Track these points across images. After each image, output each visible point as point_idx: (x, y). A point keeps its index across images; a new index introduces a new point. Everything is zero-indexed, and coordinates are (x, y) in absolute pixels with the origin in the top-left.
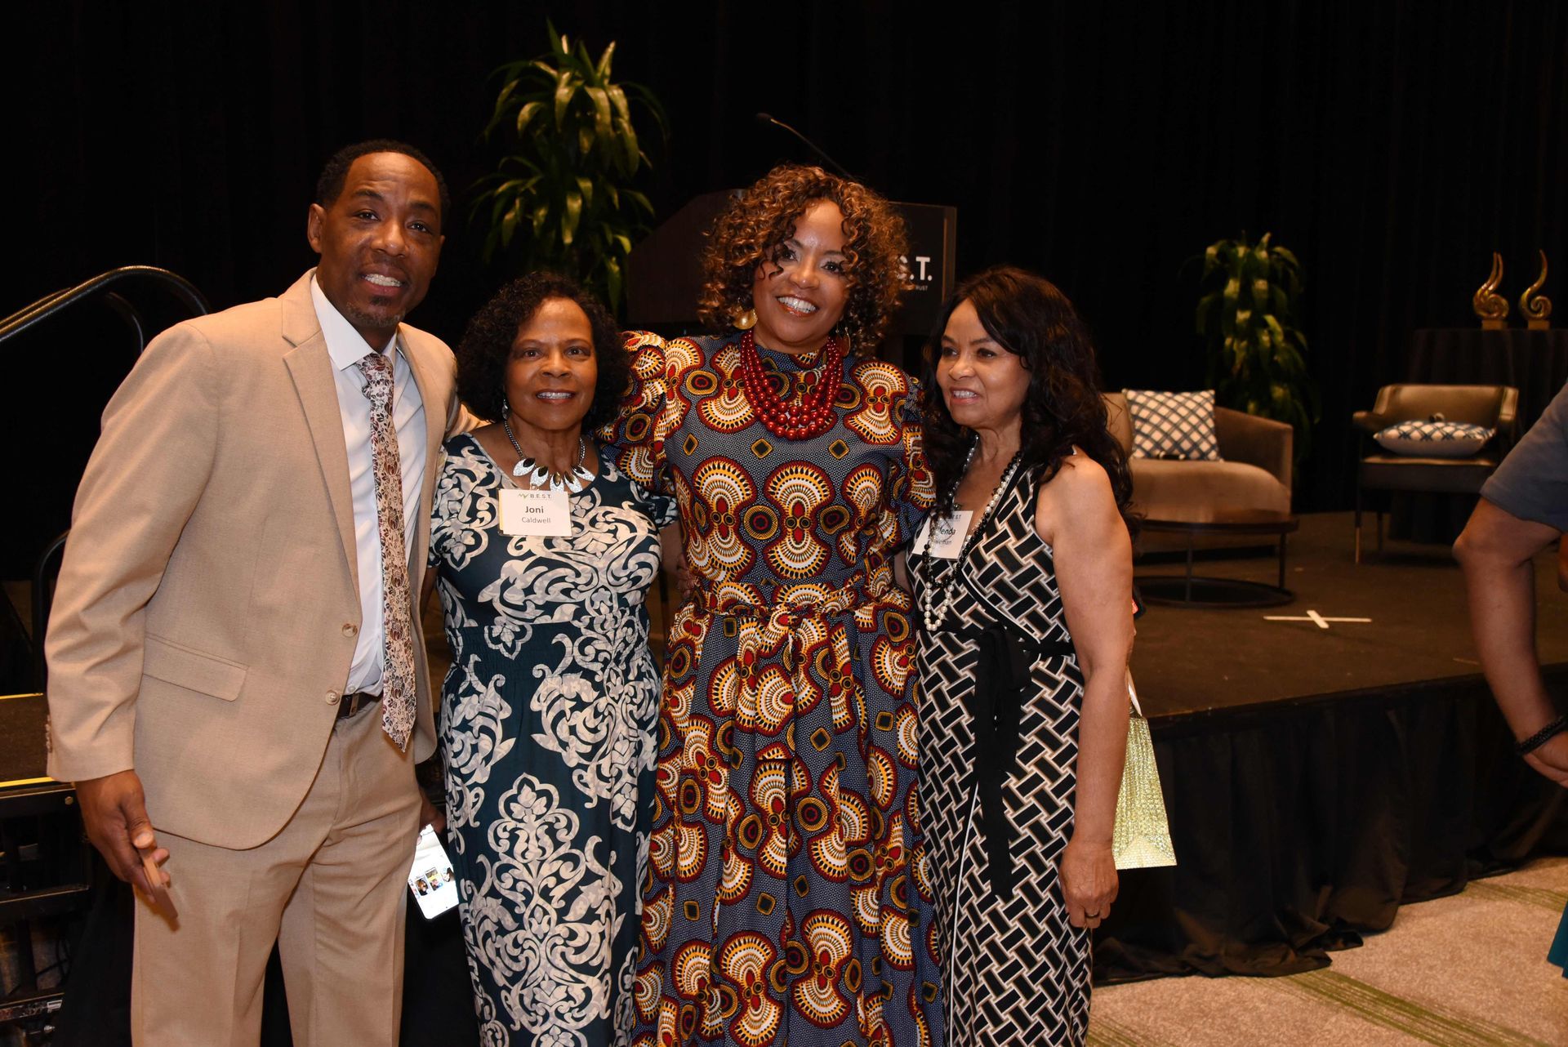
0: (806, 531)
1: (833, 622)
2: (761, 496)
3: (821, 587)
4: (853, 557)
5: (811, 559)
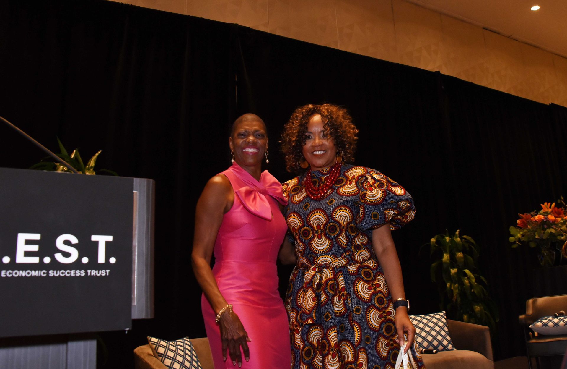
0: (322, 234)
2: (305, 223)
3: (330, 256)
4: (345, 245)
5: (326, 246)
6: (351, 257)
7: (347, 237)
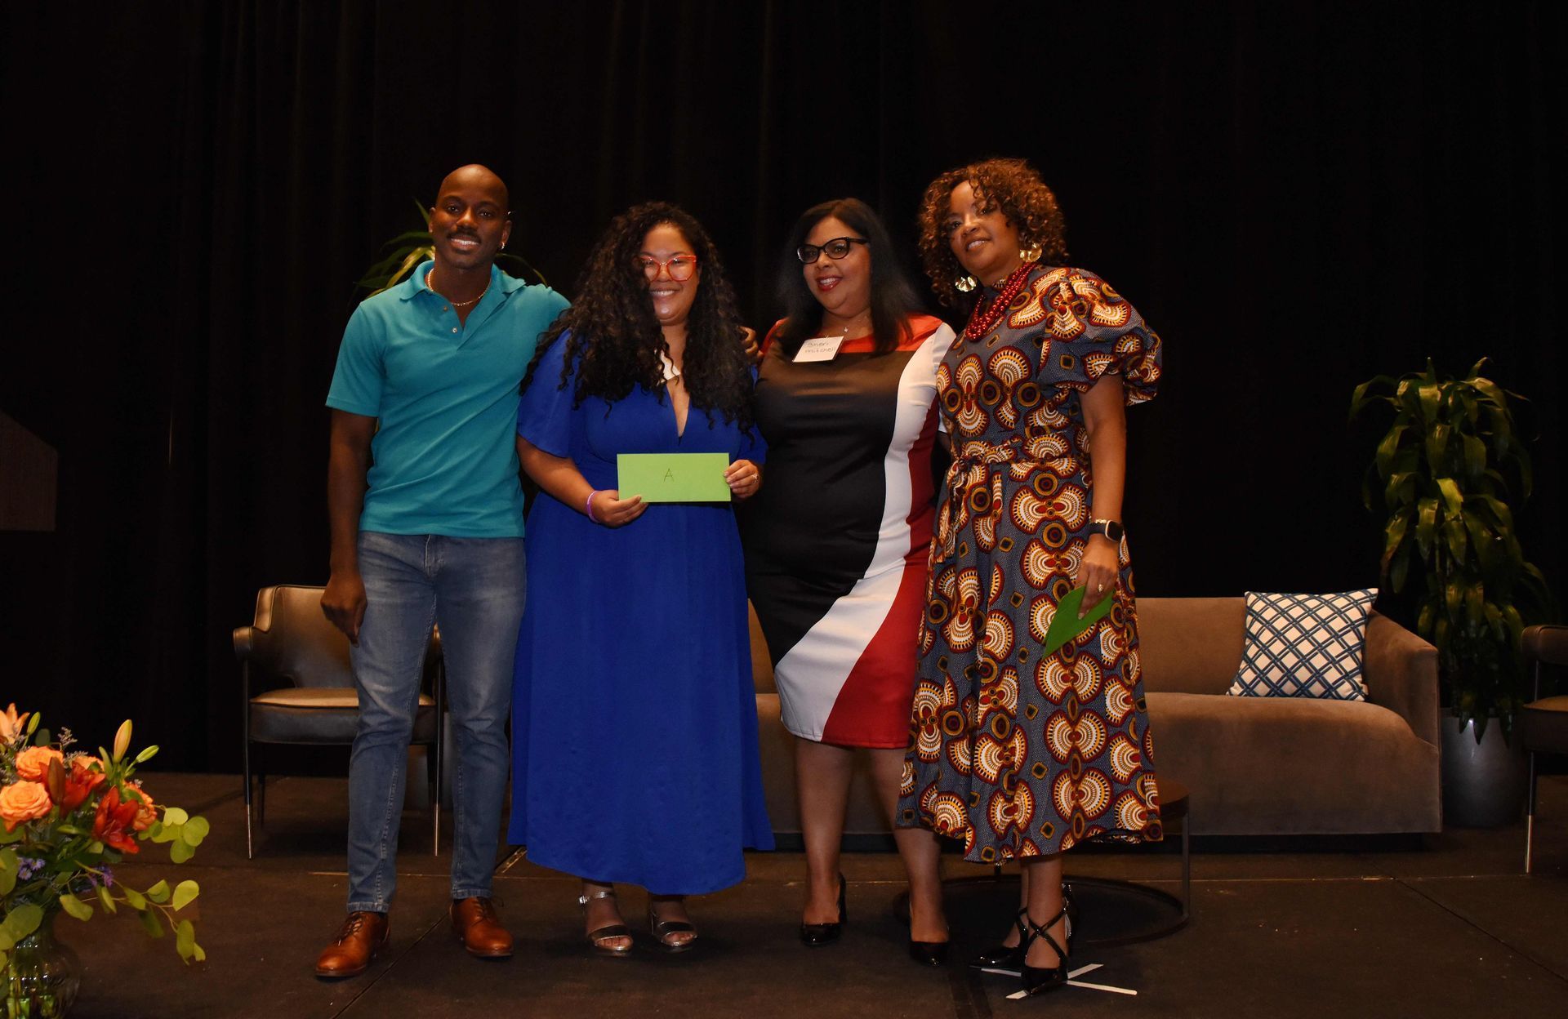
0: (974, 402)
1: (992, 471)
2: (953, 382)
3: (984, 444)
4: (1012, 424)
5: (977, 423)
6: (1022, 448)
7: (1014, 408)
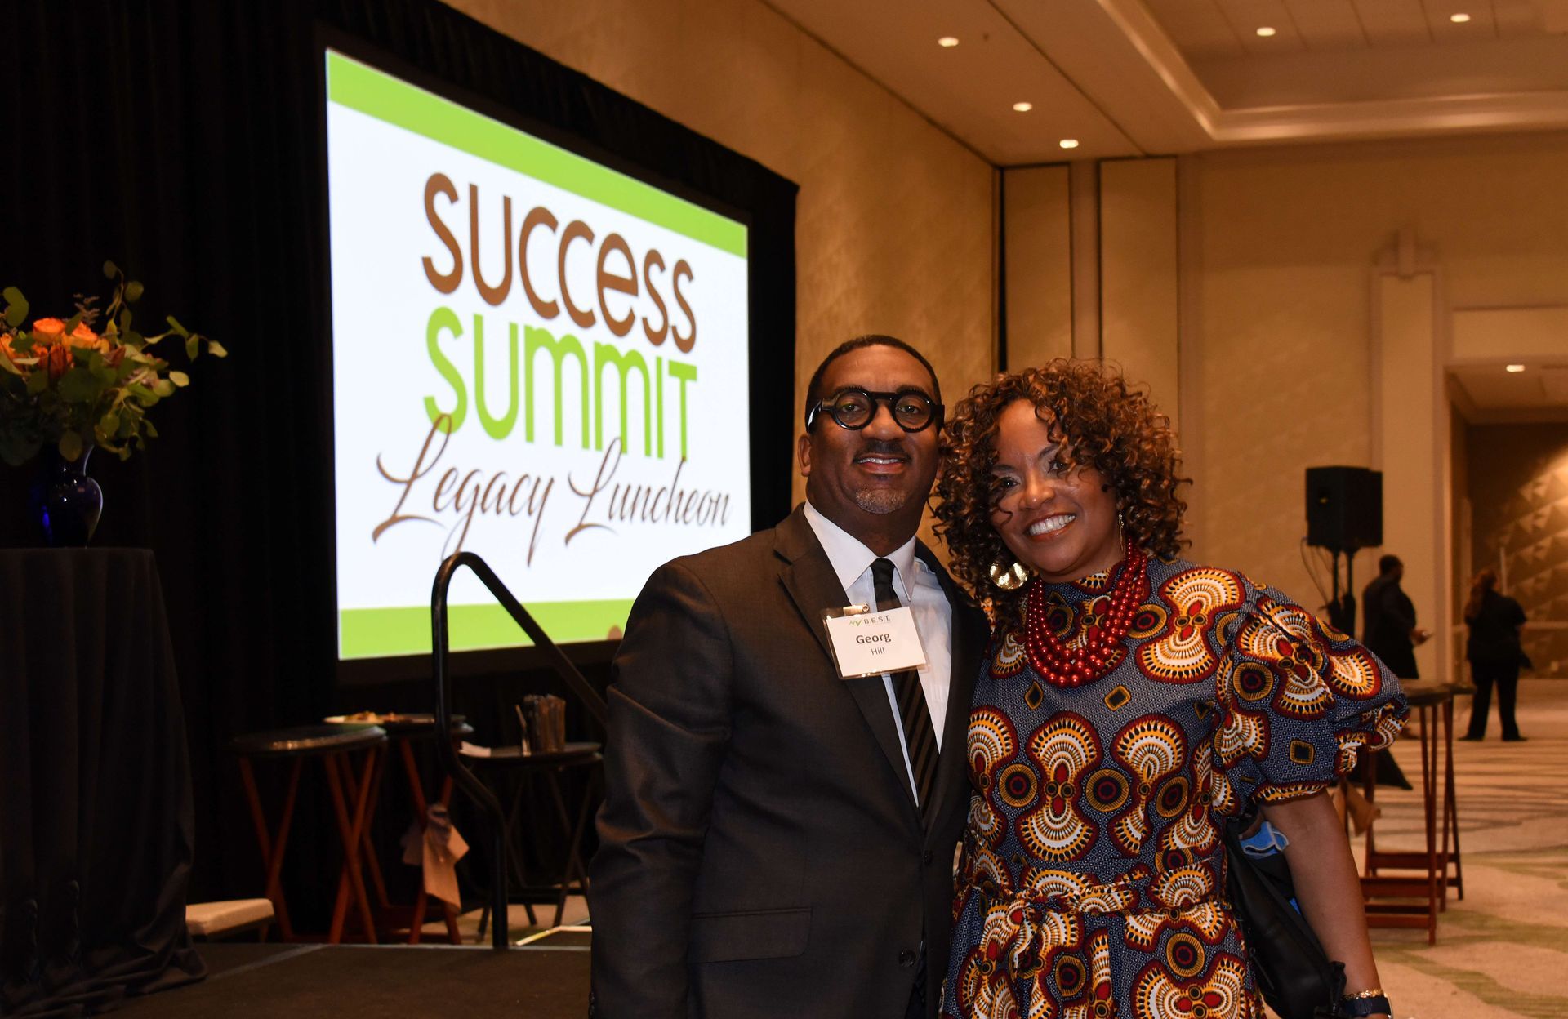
0: (1068, 801)
2: (1022, 753)
6: (1147, 890)
